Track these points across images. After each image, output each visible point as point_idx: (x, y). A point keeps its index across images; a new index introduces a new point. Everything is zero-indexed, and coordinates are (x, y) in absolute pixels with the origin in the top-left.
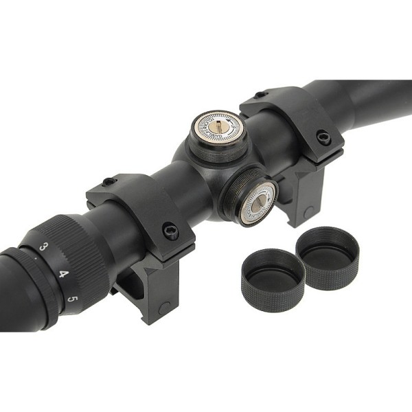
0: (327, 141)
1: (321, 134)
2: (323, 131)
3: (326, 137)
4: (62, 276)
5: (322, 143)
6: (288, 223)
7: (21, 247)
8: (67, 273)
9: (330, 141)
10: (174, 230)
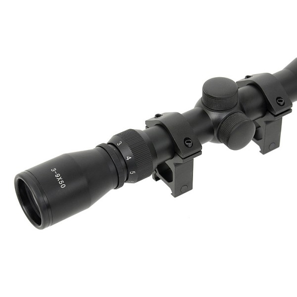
0: (282, 103)
1: (279, 99)
2: (280, 98)
3: (281, 101)
4: (128, 159)
5: (279, 104)
6: (260, 151)
7: (109, 144)
8: (130, 158)
9: (284, 103)
10: (190, 142)
